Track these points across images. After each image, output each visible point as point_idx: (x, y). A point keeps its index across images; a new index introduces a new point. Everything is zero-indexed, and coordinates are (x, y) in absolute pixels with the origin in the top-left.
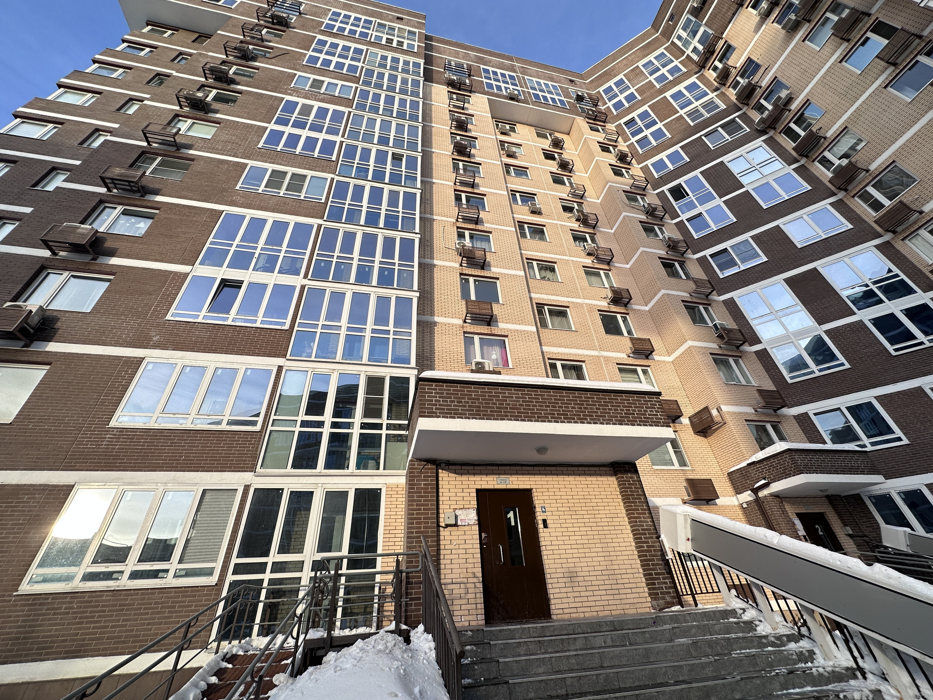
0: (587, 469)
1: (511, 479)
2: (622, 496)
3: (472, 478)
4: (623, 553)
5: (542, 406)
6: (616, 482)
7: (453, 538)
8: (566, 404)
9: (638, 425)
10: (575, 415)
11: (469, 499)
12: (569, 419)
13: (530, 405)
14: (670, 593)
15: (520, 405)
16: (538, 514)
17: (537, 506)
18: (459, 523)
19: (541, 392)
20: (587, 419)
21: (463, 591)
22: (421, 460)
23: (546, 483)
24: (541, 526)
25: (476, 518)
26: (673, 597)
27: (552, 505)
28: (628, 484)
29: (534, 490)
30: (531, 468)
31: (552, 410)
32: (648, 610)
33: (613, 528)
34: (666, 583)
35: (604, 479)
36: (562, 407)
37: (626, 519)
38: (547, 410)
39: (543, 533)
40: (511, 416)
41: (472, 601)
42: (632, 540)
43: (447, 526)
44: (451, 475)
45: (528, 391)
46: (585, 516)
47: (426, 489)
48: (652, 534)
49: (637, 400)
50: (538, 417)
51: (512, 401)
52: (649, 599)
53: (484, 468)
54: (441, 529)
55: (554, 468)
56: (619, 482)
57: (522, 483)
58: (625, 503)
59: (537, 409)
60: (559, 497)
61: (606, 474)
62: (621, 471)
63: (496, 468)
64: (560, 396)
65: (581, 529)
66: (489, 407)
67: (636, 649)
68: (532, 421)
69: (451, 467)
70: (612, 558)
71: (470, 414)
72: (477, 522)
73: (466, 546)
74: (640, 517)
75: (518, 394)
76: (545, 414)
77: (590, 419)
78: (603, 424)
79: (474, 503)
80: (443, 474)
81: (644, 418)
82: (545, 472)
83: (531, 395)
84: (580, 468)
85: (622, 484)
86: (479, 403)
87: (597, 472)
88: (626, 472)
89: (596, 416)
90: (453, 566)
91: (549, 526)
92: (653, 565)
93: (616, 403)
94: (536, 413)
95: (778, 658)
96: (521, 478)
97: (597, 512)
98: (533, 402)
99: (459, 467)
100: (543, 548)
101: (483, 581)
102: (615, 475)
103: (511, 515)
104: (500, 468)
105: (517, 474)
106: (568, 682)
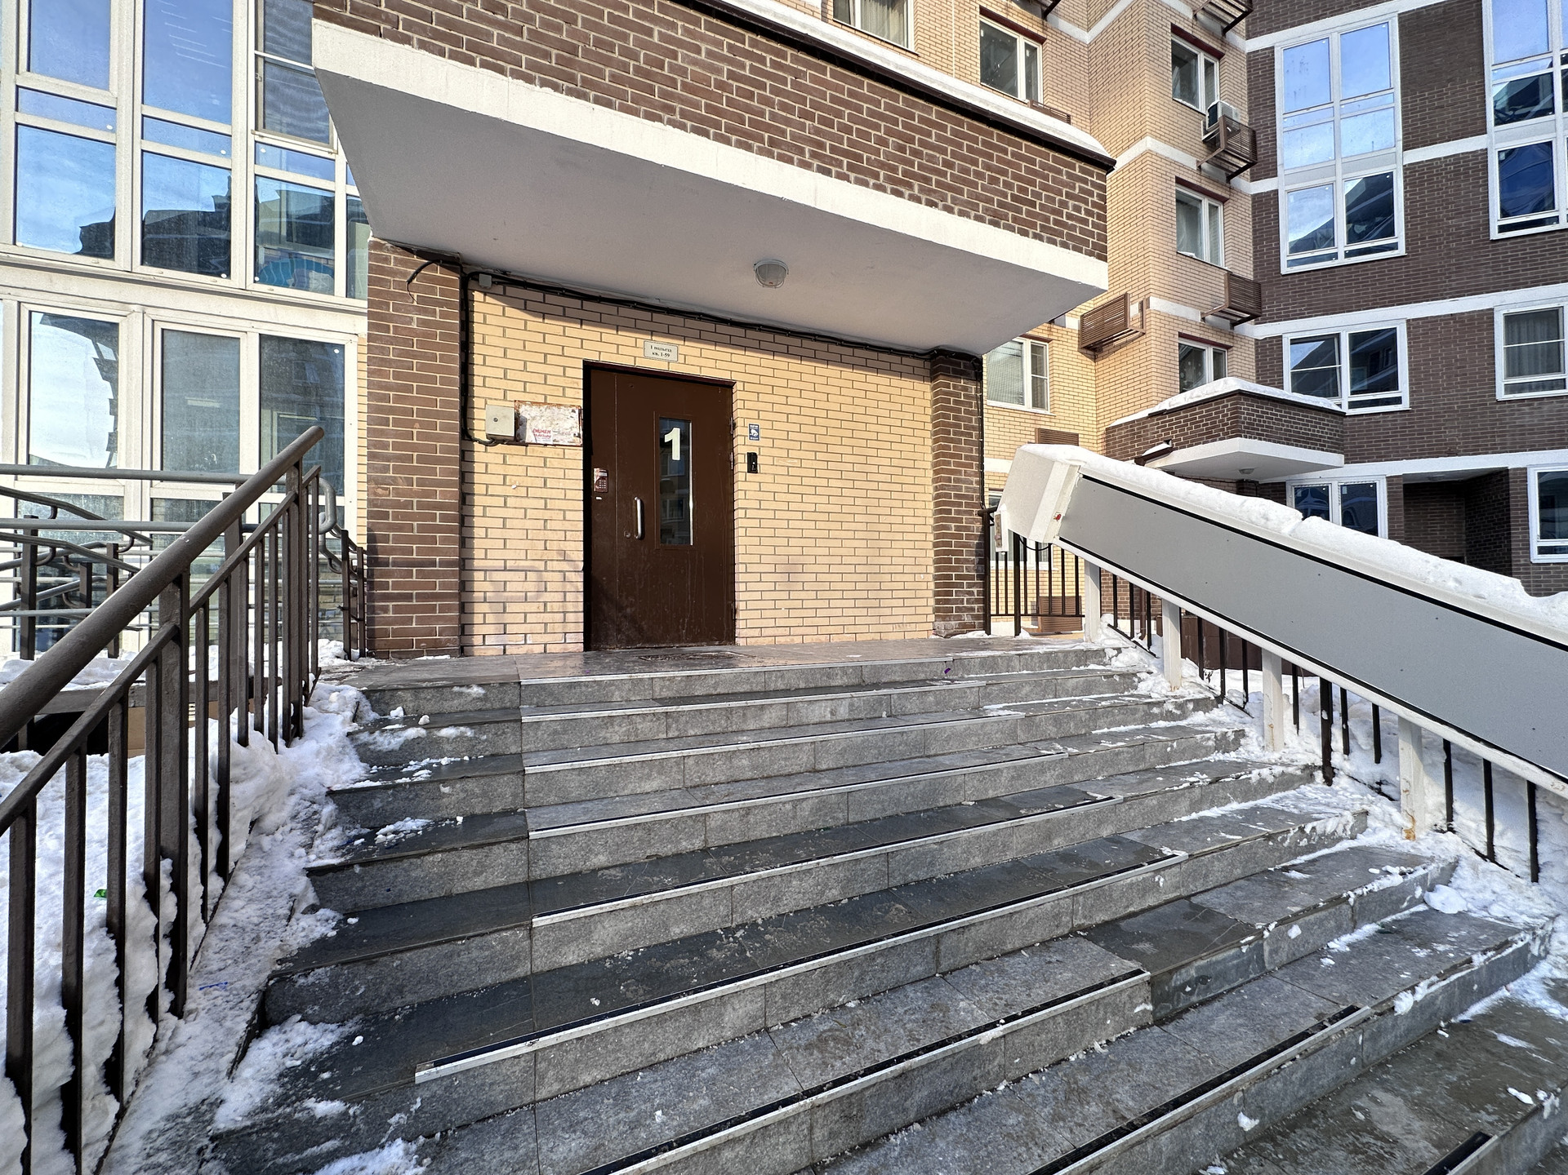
0: (874, 355)
1: (683, 350)
2: (935, 426)
3: (574, 329)
4: (907, 536)
5: (791, 110)
6: (929, 396)
7: (510, 470)
8: (864, 122)
9: (1036, 236)
10: (882, 165)
11: (562, 381)
12: (861, 172)
13: (751, 96)
14: (973, 609)
15: (721, 85)
16: (738, 441)
17: (739, 422)
18: (529, 437)
19: (795, 59)
20: (911, 186)
21: (531, 586)
22: (408, 250)
23: (770, 372)
24: (741, 466)
25: (578, 429)
26: (977, 617)
27: (777, 425)
28: (955, 402)
29: (738, 386)
30: (740, 331)
31: (818, 132)
32: (924, 635)
33: (898, 487)
34: (971, 593)
35: (906, 383)
36: (848, 130)
37: (930, 473)
38: (802, 127)
39: (745, 485)
40: (683, 114)
41: (556, 607)
42: (930, 513)
43: (494, 440)
44: (510, 311)
45: (754, 44)
46: (846, 458)
47: (425, 335)
48: (973, 506)
49: (1052, 169)
50: (772, 142)
51: (695, 62)
52: (932, 618)
53: (612, 309)
54: (477, 446)
55: (797, 341)
56: (936, 394)
57: (711, 363)
58: (936, 441)
59: (773, 116)
60: (796, 410)
61: (913, 375)
62: (947, 370)
63: (647, 315)
64: (851, 93)
65: (832, 483)
66: (608, 62)
67: (902, 733)
68: (749, 148)
69: (510, 290)
70: (882, 544)
71: (532, 66)
72: (579, 441)
73: (545, 493)
74: (959, 472)
75: (720, 44)
76: (794, 136)
77: (921, 190)
78: (949, 210)
79: (577, 396)
80: (485, 306)
81: (1056, 222)
82: (774, 347)
83: (762, 60)
84: (858, 352)
85: (943, 400)
86: (571, 34)
87: (894, 367)
88: (958, 374)
89: (938, 183)
90: (507, 534)
91: (761, 468)
92: (957, 561)
93: (1000, 160)
94: (768, 128)
95: (1184, 745)
96: (709, 350)
97: (873, 452)
98: (763, 86)
99: (539, 296)
100: (738, 514)
101: (584, 569)
102: (932, 380)
103: (674, 436)
104: (657, 317)
105: (699, 339)
106: (712, 823)
